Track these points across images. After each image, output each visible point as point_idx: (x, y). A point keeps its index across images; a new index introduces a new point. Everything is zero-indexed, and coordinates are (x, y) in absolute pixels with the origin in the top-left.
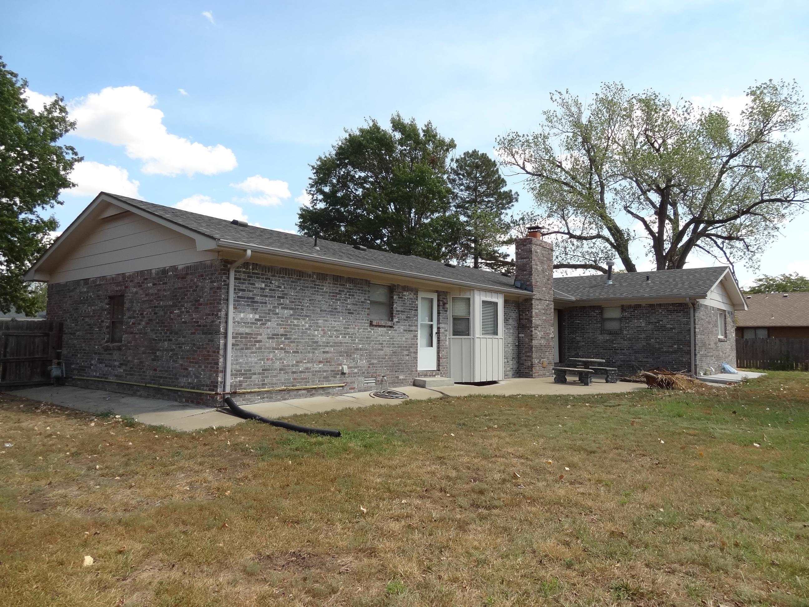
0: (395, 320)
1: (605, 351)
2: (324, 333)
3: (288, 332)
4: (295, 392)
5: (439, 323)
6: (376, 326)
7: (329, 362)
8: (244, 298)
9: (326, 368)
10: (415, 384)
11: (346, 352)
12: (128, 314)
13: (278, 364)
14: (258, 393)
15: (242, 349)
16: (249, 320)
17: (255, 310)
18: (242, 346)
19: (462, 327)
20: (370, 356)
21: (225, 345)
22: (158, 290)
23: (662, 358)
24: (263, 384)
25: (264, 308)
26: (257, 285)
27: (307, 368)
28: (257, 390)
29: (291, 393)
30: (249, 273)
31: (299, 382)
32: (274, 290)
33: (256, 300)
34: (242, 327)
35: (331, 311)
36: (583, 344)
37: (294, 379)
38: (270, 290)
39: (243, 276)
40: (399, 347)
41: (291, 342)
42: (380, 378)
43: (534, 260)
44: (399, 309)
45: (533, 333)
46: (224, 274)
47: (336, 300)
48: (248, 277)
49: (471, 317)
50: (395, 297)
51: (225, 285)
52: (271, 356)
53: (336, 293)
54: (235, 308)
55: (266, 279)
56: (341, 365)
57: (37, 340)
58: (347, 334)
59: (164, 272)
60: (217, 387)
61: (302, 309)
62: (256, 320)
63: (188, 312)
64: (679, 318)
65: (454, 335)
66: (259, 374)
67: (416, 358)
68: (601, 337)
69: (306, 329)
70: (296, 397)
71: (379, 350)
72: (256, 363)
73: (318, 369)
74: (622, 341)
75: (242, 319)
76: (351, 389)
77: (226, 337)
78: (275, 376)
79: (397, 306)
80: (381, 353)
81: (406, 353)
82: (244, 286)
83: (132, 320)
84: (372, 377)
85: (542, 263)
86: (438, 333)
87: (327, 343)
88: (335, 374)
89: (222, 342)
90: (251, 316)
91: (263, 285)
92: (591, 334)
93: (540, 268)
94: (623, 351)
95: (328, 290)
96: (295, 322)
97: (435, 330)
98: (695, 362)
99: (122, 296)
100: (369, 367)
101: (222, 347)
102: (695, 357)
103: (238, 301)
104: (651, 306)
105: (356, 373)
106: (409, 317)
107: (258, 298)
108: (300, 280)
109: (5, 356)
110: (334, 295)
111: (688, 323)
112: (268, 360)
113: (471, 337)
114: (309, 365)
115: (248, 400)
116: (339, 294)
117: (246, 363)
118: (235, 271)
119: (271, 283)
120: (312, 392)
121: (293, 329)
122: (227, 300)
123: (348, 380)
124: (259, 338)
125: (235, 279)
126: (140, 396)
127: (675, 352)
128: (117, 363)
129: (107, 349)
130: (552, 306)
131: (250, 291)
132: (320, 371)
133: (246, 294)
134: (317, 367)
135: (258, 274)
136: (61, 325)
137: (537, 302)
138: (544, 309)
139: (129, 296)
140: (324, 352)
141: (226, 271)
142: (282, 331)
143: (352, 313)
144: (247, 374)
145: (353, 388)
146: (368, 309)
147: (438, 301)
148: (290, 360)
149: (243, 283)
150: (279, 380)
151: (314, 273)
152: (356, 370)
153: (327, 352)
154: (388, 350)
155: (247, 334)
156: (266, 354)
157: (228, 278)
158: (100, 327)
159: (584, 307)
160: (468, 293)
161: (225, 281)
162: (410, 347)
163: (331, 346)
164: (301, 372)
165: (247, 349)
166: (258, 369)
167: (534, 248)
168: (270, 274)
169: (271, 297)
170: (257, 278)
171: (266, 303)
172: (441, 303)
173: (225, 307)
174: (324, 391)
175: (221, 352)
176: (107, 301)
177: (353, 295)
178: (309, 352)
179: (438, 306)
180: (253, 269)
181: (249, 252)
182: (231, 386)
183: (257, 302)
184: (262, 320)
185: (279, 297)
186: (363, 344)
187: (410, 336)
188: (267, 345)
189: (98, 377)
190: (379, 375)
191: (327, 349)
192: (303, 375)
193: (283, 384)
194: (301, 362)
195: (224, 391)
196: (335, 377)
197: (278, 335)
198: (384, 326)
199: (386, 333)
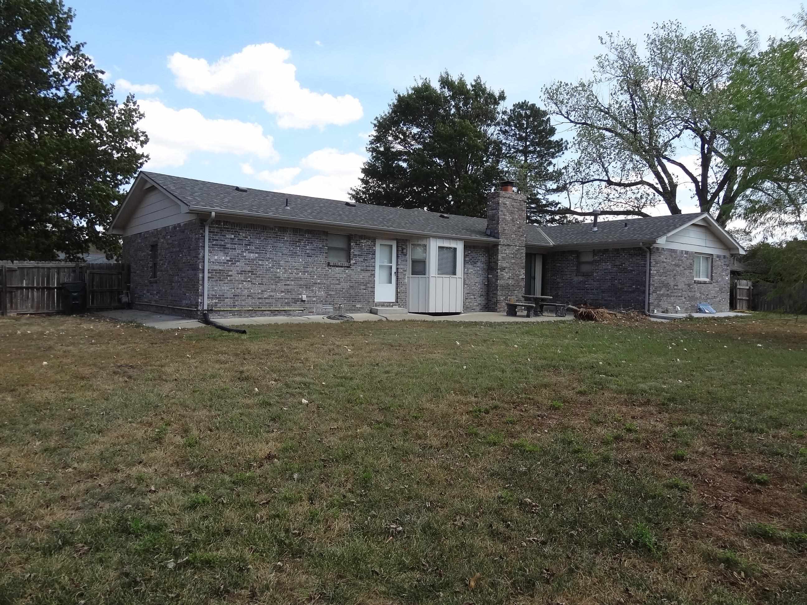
0: (353, 262)
1: (578, 291)
2: (285, 271)
3: (254, 269)
4: (261, 312)
5: (397, 265)
6: (333, 266)
7: (290, 292)
8: (218, 245)
9: (287, 296)
10: (371, 312)
11: (305, 285)
12: (160, 258)
13: (246, 292)
14: (230, 311)
15: (217, 281)
16: (222, 261)
17: (226, 254)
18: (217, 278)
19: (419, 268)
20: (328, 289)
21: (203, 277)
22: (173, 241)
23: (623, 297)
24: (234, 306)
25: (234, 253)
26: (227, 236)
27: (271, 296)
28: (229, 309)
29: (257, 313)
30: (221, 228)
31: (264, 306)
32: (241, 240)
33: (227, 246)
34: (217, 265)
35: (291, 255)
36: (562, 284)
37: (260, 303)
38: (238, 239)
39: (216, 230)
40: (356, 283)
41: (257, 277)
42: (337, 306)
43: (502, 211)
44: (356, 253)
45: (499, 274)
46: (201, 229)
47: (296, 246)
48: (220, 230)
49: (427, 260)
50: (352, 244)
51: (202, 236)
52: (240, 286)
53: (296, 241)
54: (210, 252)
55: (235, 232)
56: (301, 294)
57: (114, 277)
58: (306, 272)
59: (175, 227)
60: (198, 306)
61: (266, 254)
62: (227, 260)
63: (185, 255)
64: (638, 261)
65: (412, 274)
66: (231, 298)
67: (373, 292)
68: (576, 279)
69: (269, 268)
70: (261, 316)
71: (337, 284)
72: (228, 291)
73: (280, 297)
74: (593, 282)
75: (216, 260)
76: (310, 312)
77: (203, 272)
78: (243, 300)
79: (355, 251)
80: (339, 286)
81: (363, 287)
82: (217, 237)
83: (161, 262)
84: (330, 304)
85: (512, 213)
86: (397, 273)
87: (288, 278)
88: (296, 301)
89: (201, 275)
90: (223, 258)
91: (233, 236)
92: (569, 276)
93: (508, 218)
94: (593, 291)
95: (289, 239)
96: (260, 262)
97: (394, 270)
98: (649, 300)
99: (157, 245)
100: (327, 297)
101: (200, 278)
102: (649, 296)
103: (212, 247)
104: (617, 250)
105: (315, 301)
106: (367, 260)
107: (229, 246)
108: (264, 232)
109: (93, 288)
110: (294, 243)
111: (645, 266)
112: (237, 289)
113: (427, 276)
114: (272, 294)
115: (222, 315)
116: (299, 242)
117: (220, 290)
118: (209, 227)
119: (239, 234)
120: (274, 313)
121: (258, 267)
122: (204, 247)
123: (308, 306)
124: (230, 273)
125: (209, 232)
126: (166, 314)
127: (633, 292)
128: (155, 292)
129: (151, 282)
130: (524, 251)
131: (222, 241)
132: (281, 298)
133: (219, 242)
134: (279, 295)
135: (229, 228)
136: (129, 267)
137: (504, 248)
138: (512, 254)
139: (159, 244)
140: (285, 285)
141: (203, 227)
142: (249, 269)
143: (312, 257)
144: (221, 298)
145: (313, 312)
146: (326, 253)
147: (397, 247)
148: (256, 290)
149: (216, 235)
150: (247, 303)
151: (275, 227)
152: (314, 299)
153: (288, 285)
154: (346, 285)
155: (220, 270)
156: (236, 285)
157: (204, 231)
158: (147, 267)
159: (564, 252)
160: (425, 240)
161: (202, 234)
162: (367, 283)
163: (292, 280)
164: (265, 298)
165: (220, 281)
166: (229, 295)
167: (501, 200)
168: (238, 228)
169: (240, 244)
170: (228, 231)
171: (235, 249)
172: (400, 249)
173: (202, 251)
174: (286, 313)
175: (201, 282)
176: (150, 249)
177: (312, 243)
178: (272, 284)
179: (397, 251)
180: (224, 225)
181: (213, 214)
182: (208, 305)
183: (228, 248)
184: (232, 261)
185: (245, 244)
186: (321, 279)
187: (368, 274)
188: (237, 278)
189: (147, 302)
190: (336, 304)
191: (288, 282)
192: (267, 301)
193: (250, 306)
194: (266, 291)
195: (203, 308)
196: (296, 303)
197: (246, 271)
198: (342, 267)
199: (343, 271)
